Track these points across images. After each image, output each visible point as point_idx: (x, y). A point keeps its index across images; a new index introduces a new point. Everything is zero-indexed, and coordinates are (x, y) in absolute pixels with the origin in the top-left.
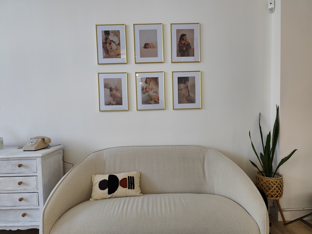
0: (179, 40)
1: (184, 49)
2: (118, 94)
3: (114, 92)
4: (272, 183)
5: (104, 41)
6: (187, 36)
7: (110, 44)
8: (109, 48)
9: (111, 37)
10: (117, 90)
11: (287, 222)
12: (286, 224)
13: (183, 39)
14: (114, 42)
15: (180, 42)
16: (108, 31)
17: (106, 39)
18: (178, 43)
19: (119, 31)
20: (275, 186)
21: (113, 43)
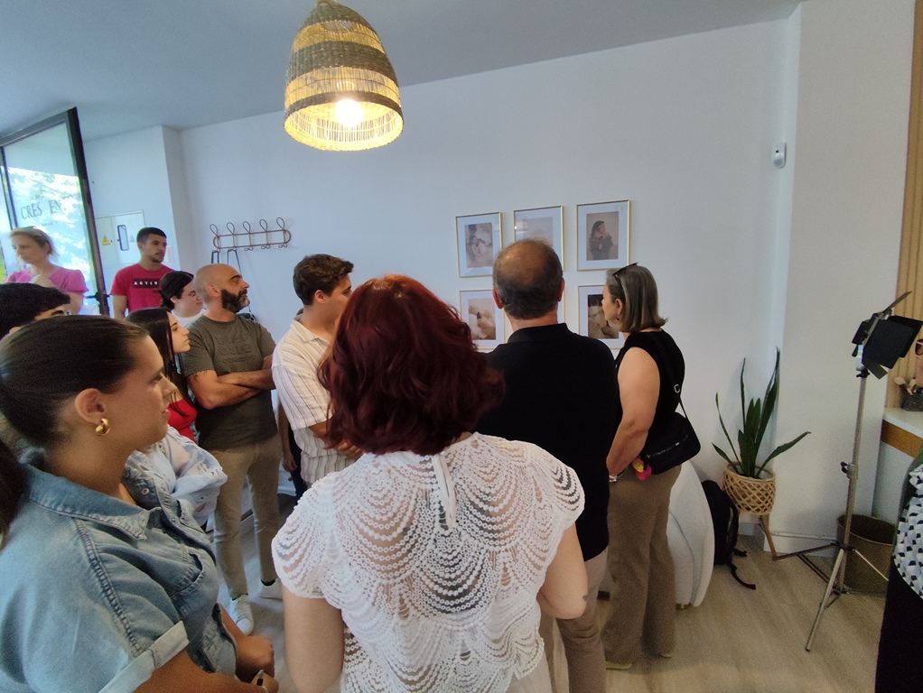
0: (590, 232)
1: (600, 247)
2: (489, 323)
3: (484, 319)
4: (750, 486)
5: (468, 241)
6: (605, 224)
7: (477, 245)
8: (475, 252)
9: (479, 235)
10: (488, 316)
11: (778, 555)
12: (776, 557)
13: (598, 230)
14: (483, 242)
15: (593, 235)
16: (474, 225)
17: (472, 237)
18: (590, 237)
19: (490, 224)
20: (754, 493)
21: (481, 244)
